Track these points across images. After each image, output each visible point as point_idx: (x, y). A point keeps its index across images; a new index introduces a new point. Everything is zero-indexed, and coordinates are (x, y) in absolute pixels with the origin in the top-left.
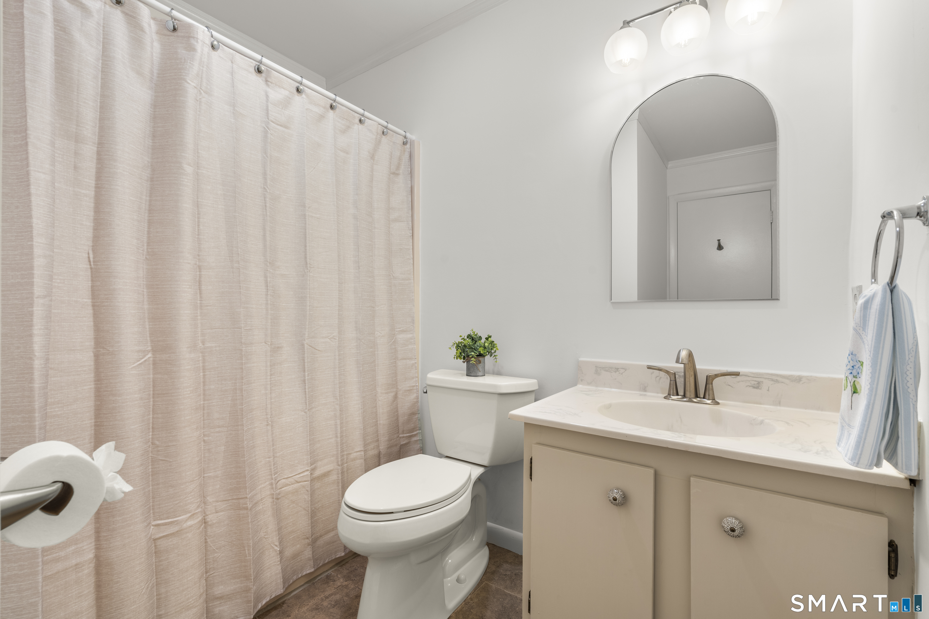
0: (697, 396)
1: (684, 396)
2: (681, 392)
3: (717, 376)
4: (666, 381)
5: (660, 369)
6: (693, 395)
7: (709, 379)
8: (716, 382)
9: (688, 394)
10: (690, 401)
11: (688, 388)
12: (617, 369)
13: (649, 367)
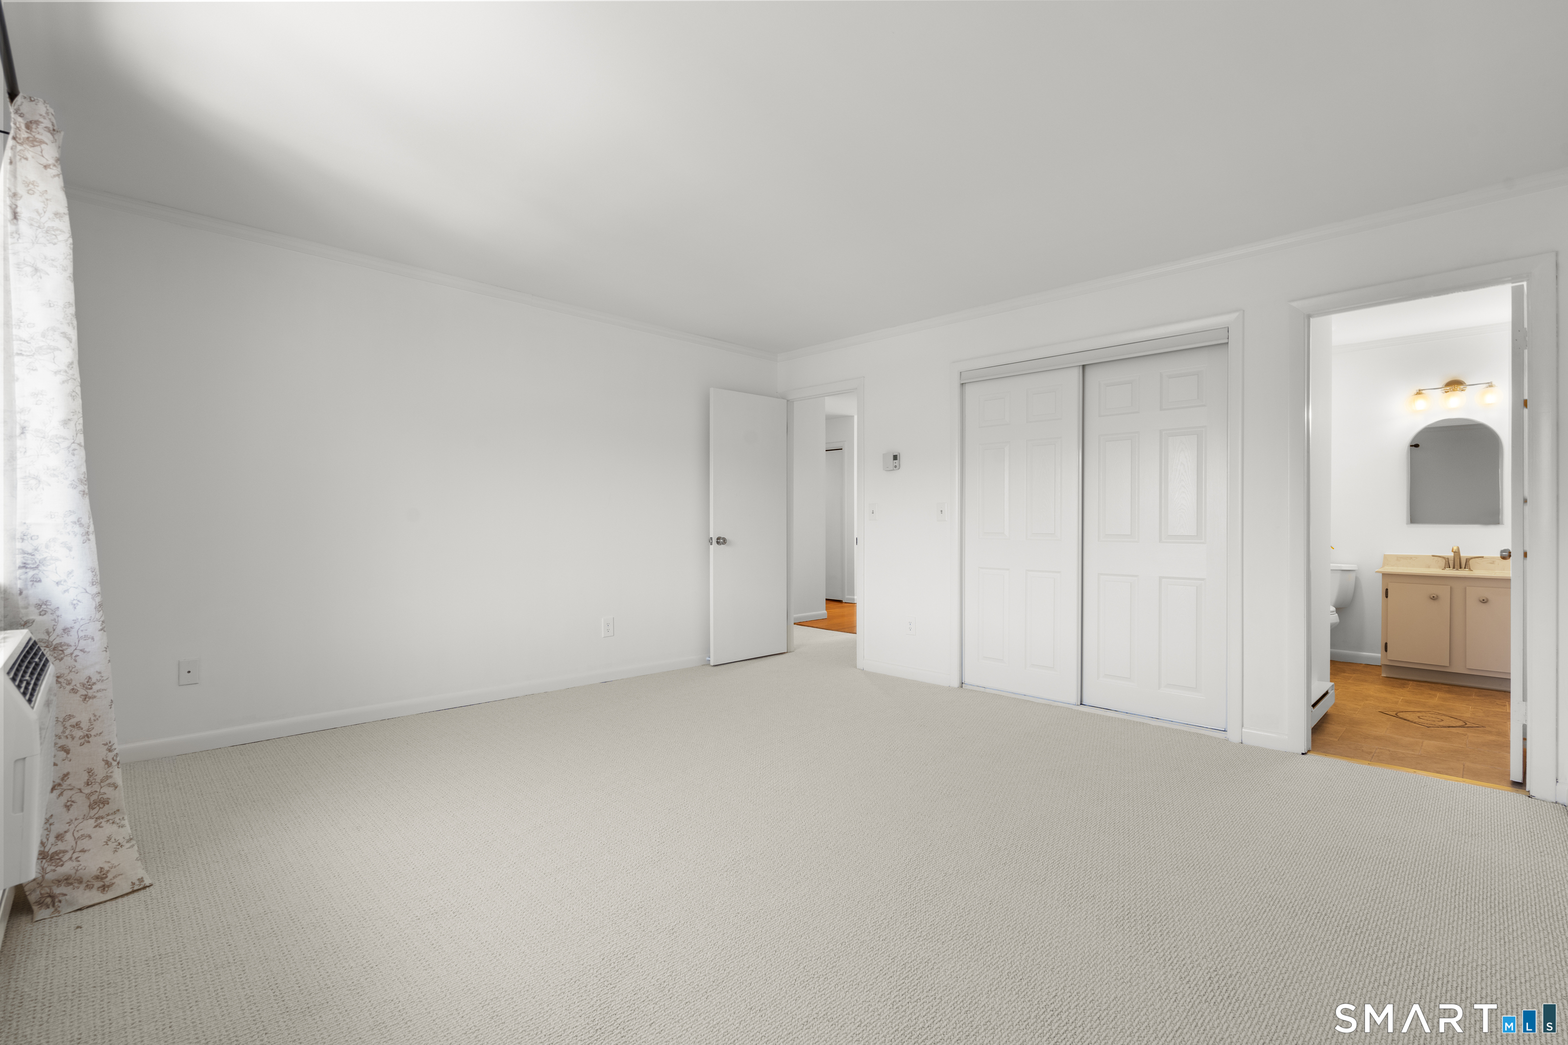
0: (1461, 568)
1: (1454, 568)
2: (1451, 566)
3: (1472, 558)
4: (1443, 562)
5: (1440, 557)
6: (1459, 567)
7: (1468, 560)
8: (1471, 561)
9: (1456, 567)
10: (1457, 570)
11: (1456, 564)
12: (1411, 558)
13: (1433, 556)
